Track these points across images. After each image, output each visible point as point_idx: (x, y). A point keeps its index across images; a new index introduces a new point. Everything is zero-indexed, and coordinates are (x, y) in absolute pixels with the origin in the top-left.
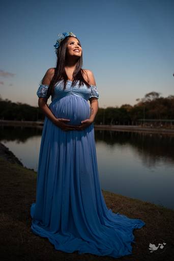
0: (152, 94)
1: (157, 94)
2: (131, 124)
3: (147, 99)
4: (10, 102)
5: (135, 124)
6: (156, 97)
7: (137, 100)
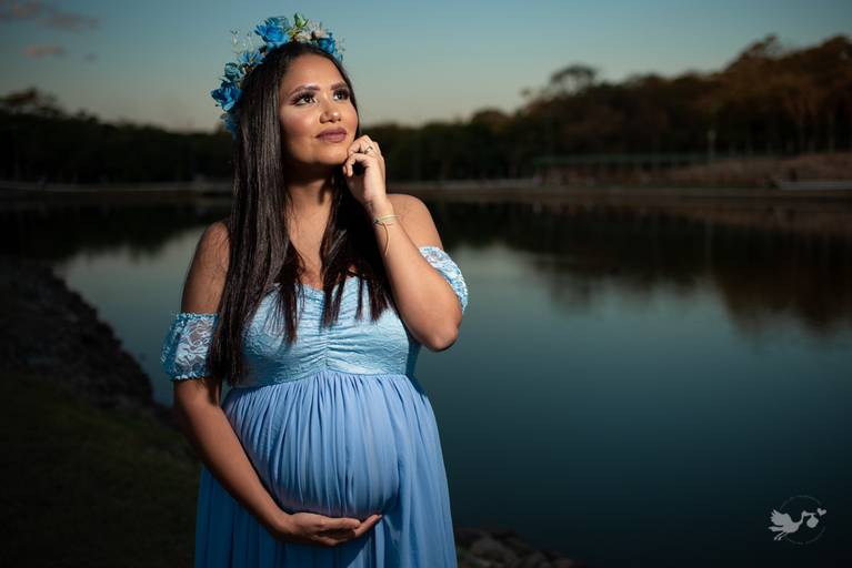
0: (574, 71)
1: (589, 73)
2: (506, 175)
3: (555, 90)
4: (93, 121)
5: (519, 175)
6: (584, 81)
7: (526, 92)
